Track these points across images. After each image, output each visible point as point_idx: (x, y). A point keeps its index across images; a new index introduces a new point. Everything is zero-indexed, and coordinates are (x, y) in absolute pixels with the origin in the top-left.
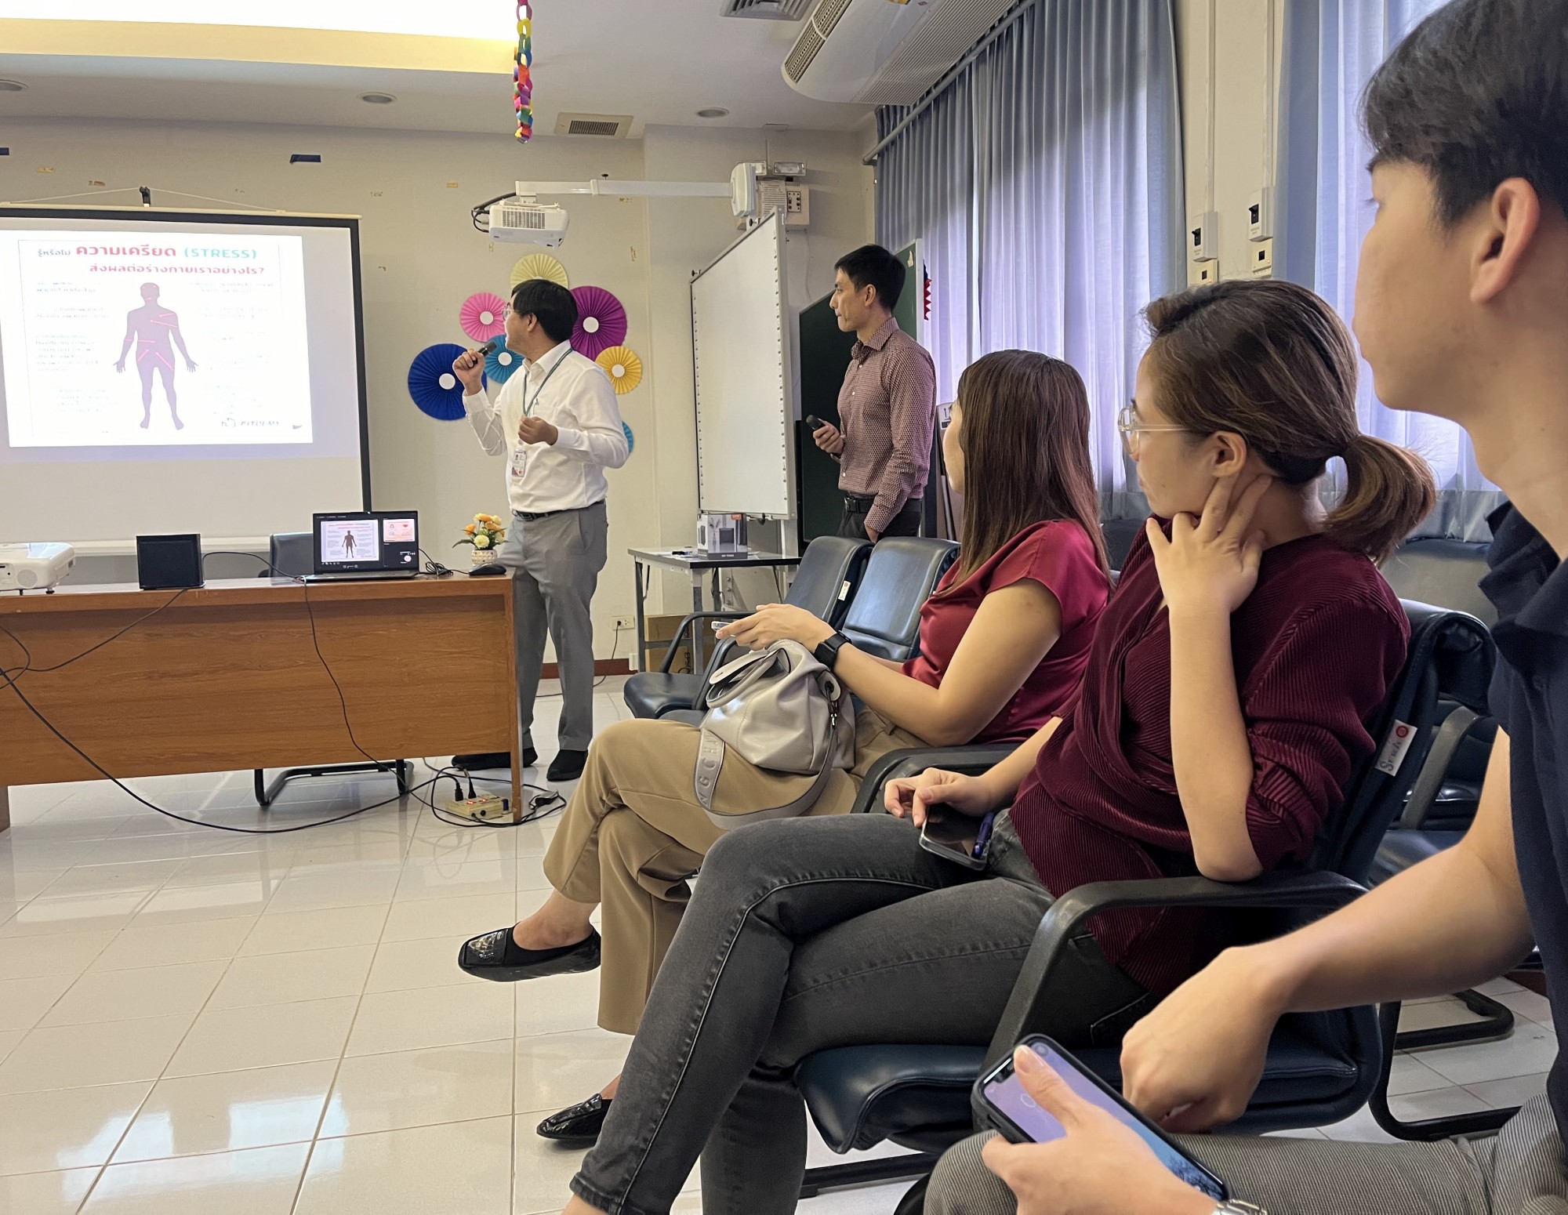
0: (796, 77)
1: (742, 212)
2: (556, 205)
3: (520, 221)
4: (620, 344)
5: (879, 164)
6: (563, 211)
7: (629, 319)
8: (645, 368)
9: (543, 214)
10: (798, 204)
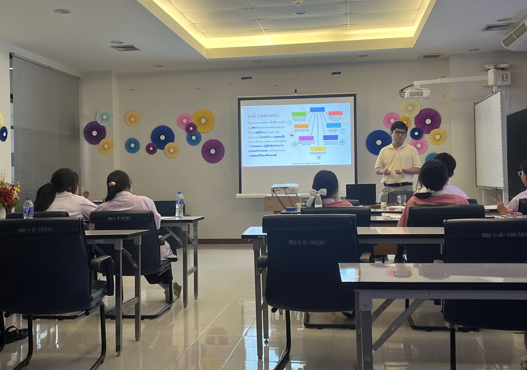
0: (507, 46)
2: (426, 88)
3: (415, 95)
4: (438, 128)
6: (429, 91)
7: (442, 119)
8: (447, 135)
9: (423, 92)
10: (506, 78)
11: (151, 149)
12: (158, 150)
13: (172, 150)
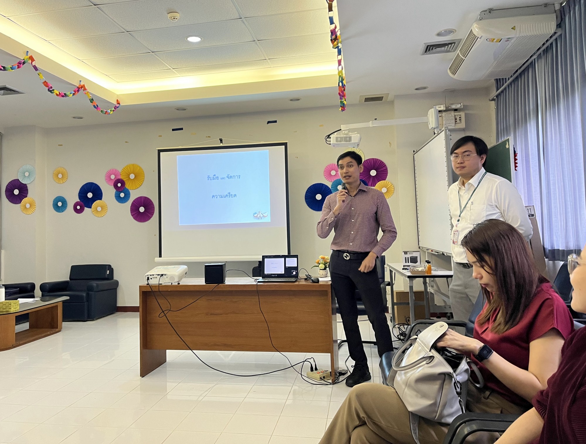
0: (454, 73)
1: (432, 128)
2: (356, 133)
3: (342, 140)
4: (385, 180)
5: (496, 100)
6: (359, 135)
7: (388, 169)
8: (395, 188)
9: (351, 137)
10: (460, 120)
11: (78, 207)
12: (86, 209)
13: (99, 209)
